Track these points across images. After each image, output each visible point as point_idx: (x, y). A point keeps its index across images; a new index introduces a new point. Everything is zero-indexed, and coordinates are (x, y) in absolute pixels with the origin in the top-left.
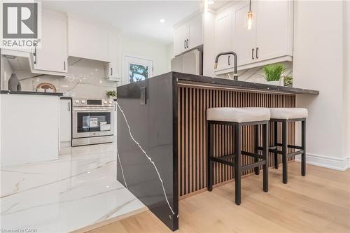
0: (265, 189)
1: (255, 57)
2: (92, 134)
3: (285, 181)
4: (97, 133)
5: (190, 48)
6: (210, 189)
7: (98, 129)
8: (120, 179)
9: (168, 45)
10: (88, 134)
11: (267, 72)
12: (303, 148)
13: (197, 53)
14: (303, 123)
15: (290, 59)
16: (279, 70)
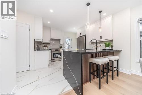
0: (107, 83)
1: (101, 38)
2: (56, 58)
3: (113, 79)
4: (58, 58)
5: (82, 35)
6: (90, 82)
7: (58, 57)
8: (64, 76)
9: (76, 34)
10: (55, 58)
11: (105, 44)
12: (118, 68)
13: (84, 37)
14: (118, 61)
15: (112, 40)
16: (109, 44)
